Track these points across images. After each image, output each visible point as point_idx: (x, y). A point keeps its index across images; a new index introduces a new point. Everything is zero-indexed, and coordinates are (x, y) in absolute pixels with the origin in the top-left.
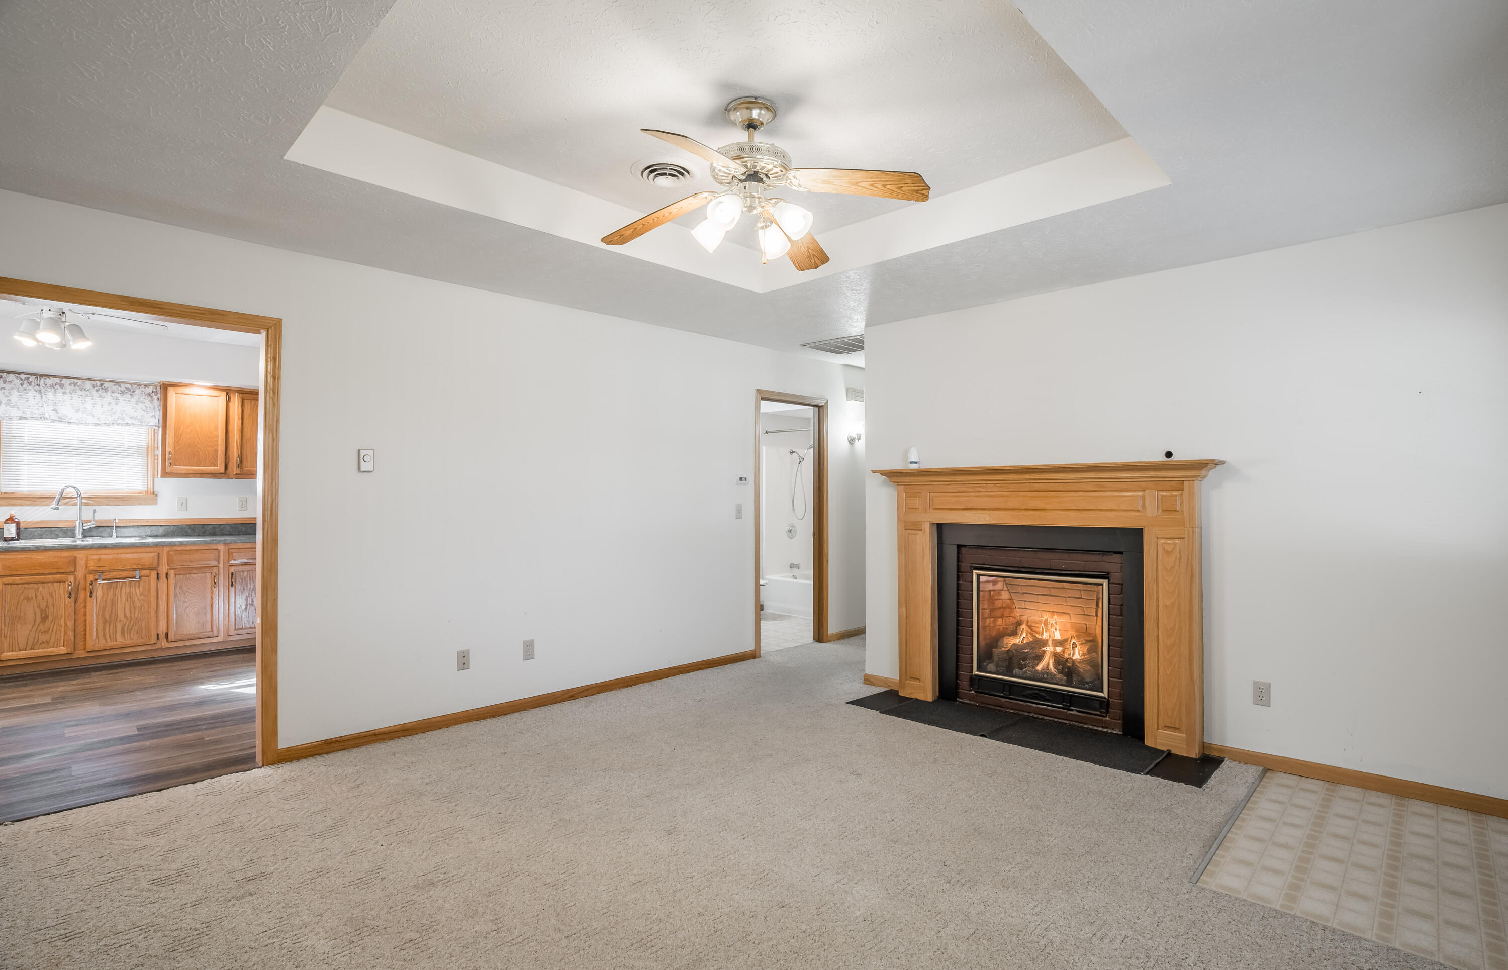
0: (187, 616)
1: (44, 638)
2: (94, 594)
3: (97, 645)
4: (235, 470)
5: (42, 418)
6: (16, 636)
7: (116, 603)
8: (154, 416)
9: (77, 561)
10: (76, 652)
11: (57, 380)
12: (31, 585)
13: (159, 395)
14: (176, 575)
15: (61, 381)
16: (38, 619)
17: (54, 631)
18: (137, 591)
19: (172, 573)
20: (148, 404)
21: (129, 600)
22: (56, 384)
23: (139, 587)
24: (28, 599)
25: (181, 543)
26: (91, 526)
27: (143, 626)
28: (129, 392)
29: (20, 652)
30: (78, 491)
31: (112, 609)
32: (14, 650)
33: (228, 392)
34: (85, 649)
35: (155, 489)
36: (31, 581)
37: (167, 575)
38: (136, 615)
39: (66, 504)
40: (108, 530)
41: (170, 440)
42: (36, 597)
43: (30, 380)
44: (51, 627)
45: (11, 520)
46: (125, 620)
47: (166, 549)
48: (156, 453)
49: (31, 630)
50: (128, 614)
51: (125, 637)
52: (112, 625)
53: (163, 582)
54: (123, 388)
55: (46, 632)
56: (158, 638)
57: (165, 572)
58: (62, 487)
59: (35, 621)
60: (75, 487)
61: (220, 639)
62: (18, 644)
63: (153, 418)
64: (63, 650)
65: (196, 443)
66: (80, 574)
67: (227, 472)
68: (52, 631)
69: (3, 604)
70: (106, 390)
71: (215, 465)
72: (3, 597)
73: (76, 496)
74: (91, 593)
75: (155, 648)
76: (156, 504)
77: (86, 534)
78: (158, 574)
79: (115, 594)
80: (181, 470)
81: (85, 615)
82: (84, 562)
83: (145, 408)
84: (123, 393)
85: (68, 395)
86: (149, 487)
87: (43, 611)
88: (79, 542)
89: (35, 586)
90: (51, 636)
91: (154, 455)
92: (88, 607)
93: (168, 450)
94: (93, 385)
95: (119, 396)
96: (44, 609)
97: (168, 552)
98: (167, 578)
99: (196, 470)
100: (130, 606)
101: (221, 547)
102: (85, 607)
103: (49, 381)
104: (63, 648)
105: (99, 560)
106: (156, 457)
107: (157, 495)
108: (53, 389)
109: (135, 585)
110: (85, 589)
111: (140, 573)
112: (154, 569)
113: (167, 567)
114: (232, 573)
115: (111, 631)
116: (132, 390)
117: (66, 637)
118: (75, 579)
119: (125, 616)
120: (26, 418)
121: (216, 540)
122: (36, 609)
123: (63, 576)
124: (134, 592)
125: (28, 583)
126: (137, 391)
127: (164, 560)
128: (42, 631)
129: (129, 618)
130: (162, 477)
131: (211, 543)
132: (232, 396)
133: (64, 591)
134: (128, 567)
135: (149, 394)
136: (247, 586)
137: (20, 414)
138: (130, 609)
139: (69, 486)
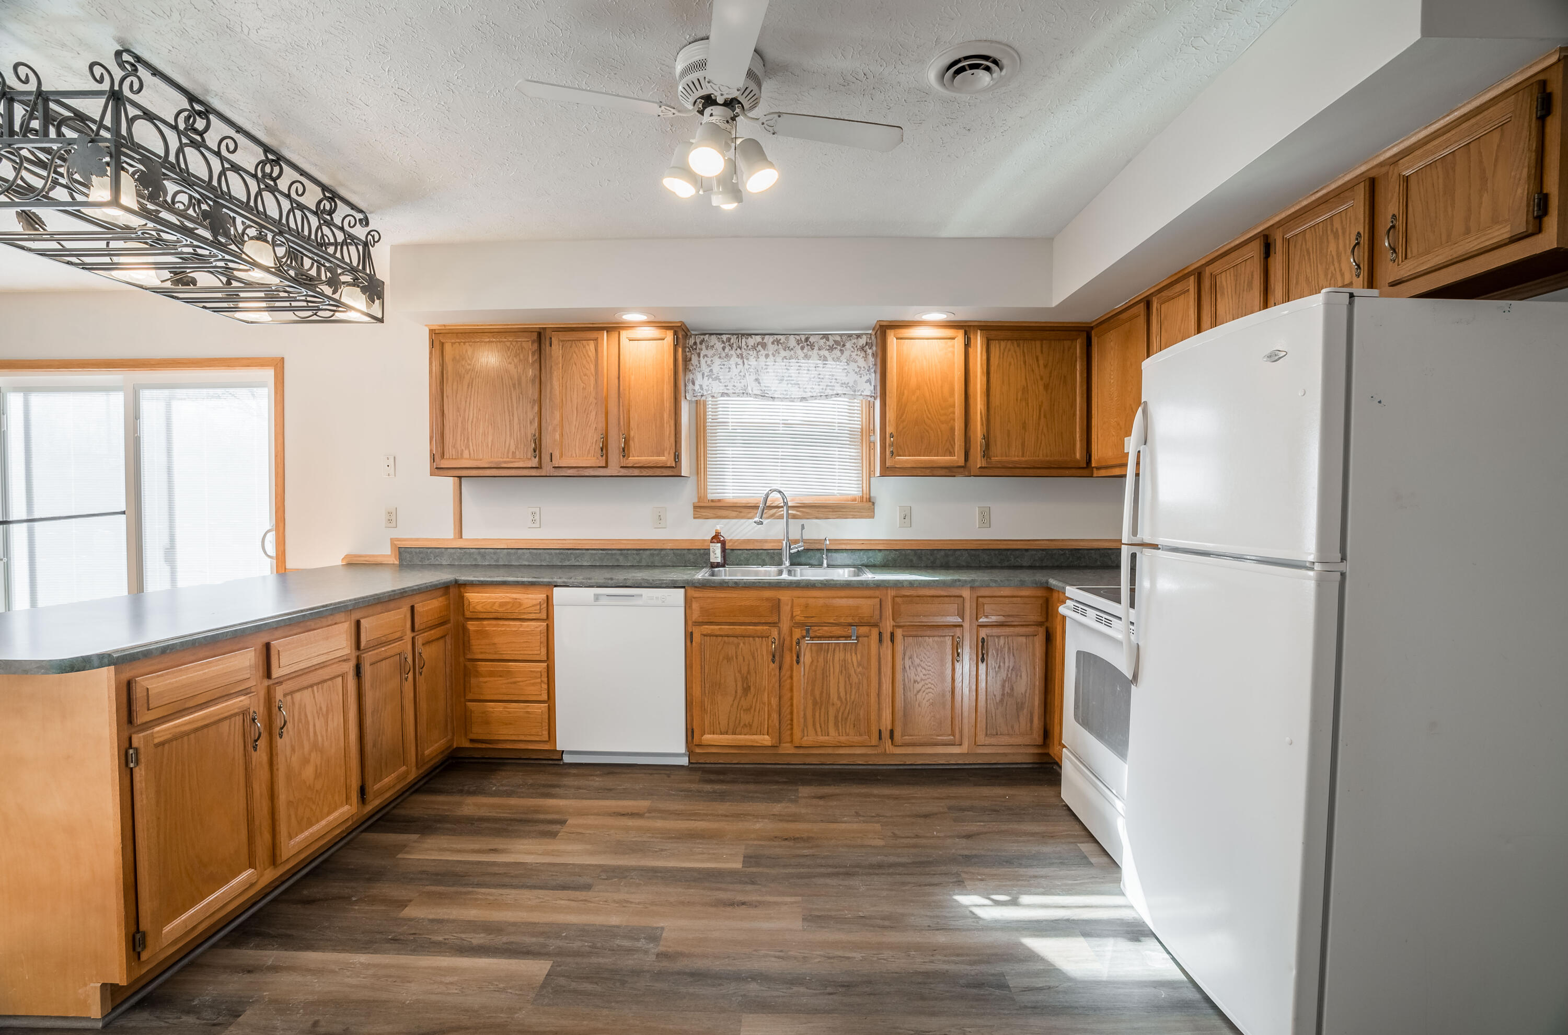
0: (919, 705)
1: (746, 718)
2: (802, 659)
3: (805, 738)
4: (979, 461)
5: (745, 393)
6: (716, 711)
7: (828, 675)
8: (869, 381)
9: (782, 605)
10: (782, 744)
11: (759, 339)
12: (731, 639)
13: (874, 348)
14: (904, 636)
15: (763, 339)
16: (740, 691)
17: (757, 711)
18: (854, 659)
19: (899, 633)
20: (861, 362)
21: (844, 671)
22: (758, 344)
23: (856, 654)
24: (728, 659)
25: (911, 584)
26: (800, 549)
27: (861, 714)
28: (839, 347)
29: (721, 736)
30: (784, 496)
31: (823, 683)
32: (715, 732)
33: (967, 328)
34: (792, 742)
35: (871, 495)
36: (730, 633)
37: (892, 635)
38: (853, 697)
39: (772, 516)
40: (818, 555)
41: (891, 415)
42: (737, 658)
43: (732, 341)
44: (754, 705)
45: (716, 538)
46: (839, 703)
47: (891, 593)
48: (872, 438)
49: (733, 705)
50: (842, 694)
51: (839, 730)
52: (823, 710)
53: (887, 647)
54: (831, 343)
55: (748, 710)
56: (880, 738)
57: (889, 630)
58: (766, 492)
59: (736, 692)
60: (780, 492)
61: (964, 749)
62: (719, 723)
63: (867, 386)
64: (766, 740)
65: (925, 416)
66: (785, 626)
67: (968, 464)
68: (755, 710)
69: (703, 663)
70: (812, 346)
71: (951, 454)
72: (703, 654)
73: (782, 504)
74: (798, 657)
75: (876, 752)
76: (873, 517)
77: (796, 560)
78: (880, 633)
79: (826, 661)
80: (906, 461)
81: (791, 690)
82: (789, 606)
83: (857, 370)
84: (831, 349)
85: (771, 358)
86: (865, 492)
87: (745, 679)
88: (785, 576)
89: (735, 640)
90: (753, 717)
91: (870, 442)
92: (795, 679)
93: (889, 430)
94: (798, 341)
95: (826, 353)
96: (745, 675)
97: (894, 597)
98: (892, 640)
99: (925, 461)
100: (845, 681)
101: (966, 593)
102: (791, 677)
103: (751, 341)
104: (766, 737)
105: (807, 606)
106: (872, 445)
107: (873, 504)
108: (755, 352)
109: (851, 648)
110: (791, 650)
111: (858, 631)
112: (876, 625)
113: (892, 623)
114: (983, 639)
115: (822, 719)
116: (842, 343)
117: (770, 721)
118: (779, 634)
119: (839, 698)
120: (727, 395)
121: (959, 580)
122: (737, 674)
123: (765, 628)
124: (850, 661)
125: (728, 636)
126: (848, 345)
127: (888, 612)
128: (744, 708)
129: (844, 700)
130: (882, 475)
131: (953, 584)
132: (972, 337)
133: (767, 651)
134: (842, 620)
135: (862, 348)
136: (1004, 663)
137: (722, 389)
138: (845, 688)
139: (775, 490)
